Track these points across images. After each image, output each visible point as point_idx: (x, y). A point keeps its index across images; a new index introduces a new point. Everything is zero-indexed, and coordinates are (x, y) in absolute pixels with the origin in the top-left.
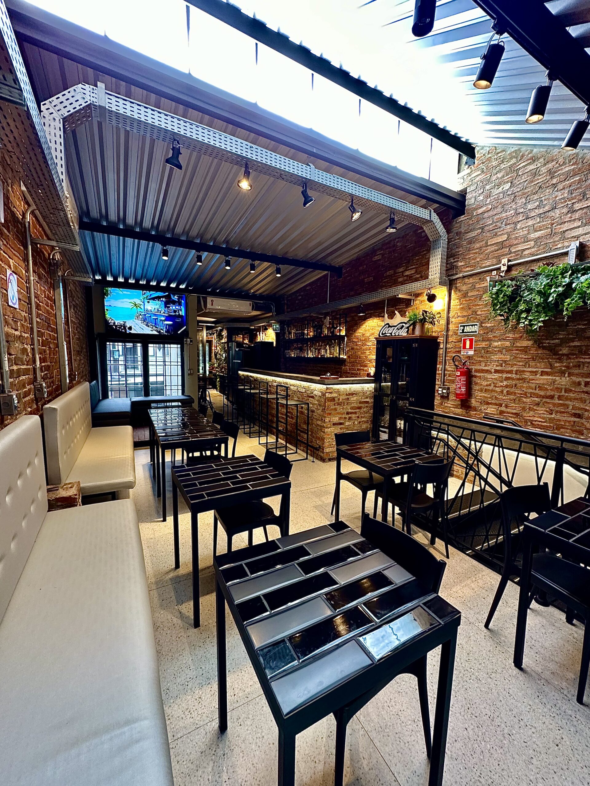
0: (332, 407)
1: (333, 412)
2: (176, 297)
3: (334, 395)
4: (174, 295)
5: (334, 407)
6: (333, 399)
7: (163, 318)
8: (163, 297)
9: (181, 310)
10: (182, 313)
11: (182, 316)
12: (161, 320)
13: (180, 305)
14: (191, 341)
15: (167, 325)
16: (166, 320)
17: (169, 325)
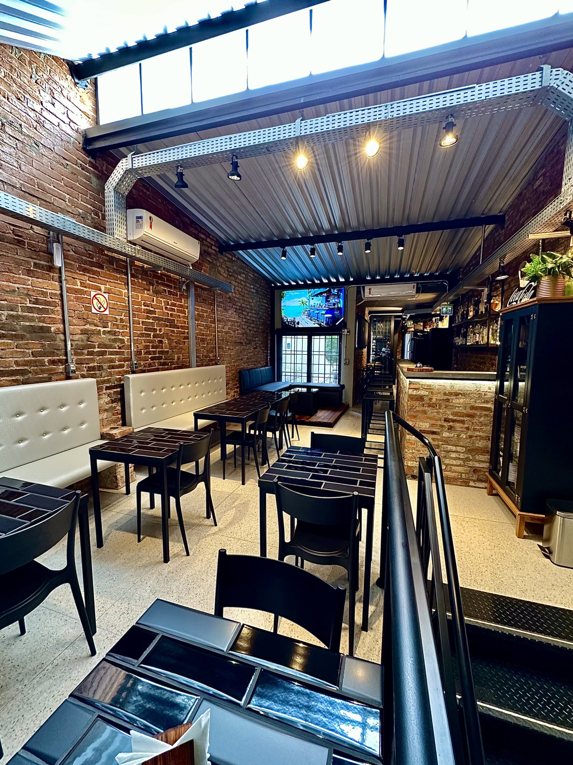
0: (417, 409)
1: (420, 415)
2: (336, 291)
3: (422, 393)
4: (334, 289)
5: (422, 408)
6: (421, 398)
7: (324, 312)
8: (324, 293)
9: (340, 303)
10: (341, 305)
11: (340, 308)
12: (322, 314)
13: (339, 297)
14: (348, 332)
15: (327, 318)
16: (326, 313)
17: (329, 318)
